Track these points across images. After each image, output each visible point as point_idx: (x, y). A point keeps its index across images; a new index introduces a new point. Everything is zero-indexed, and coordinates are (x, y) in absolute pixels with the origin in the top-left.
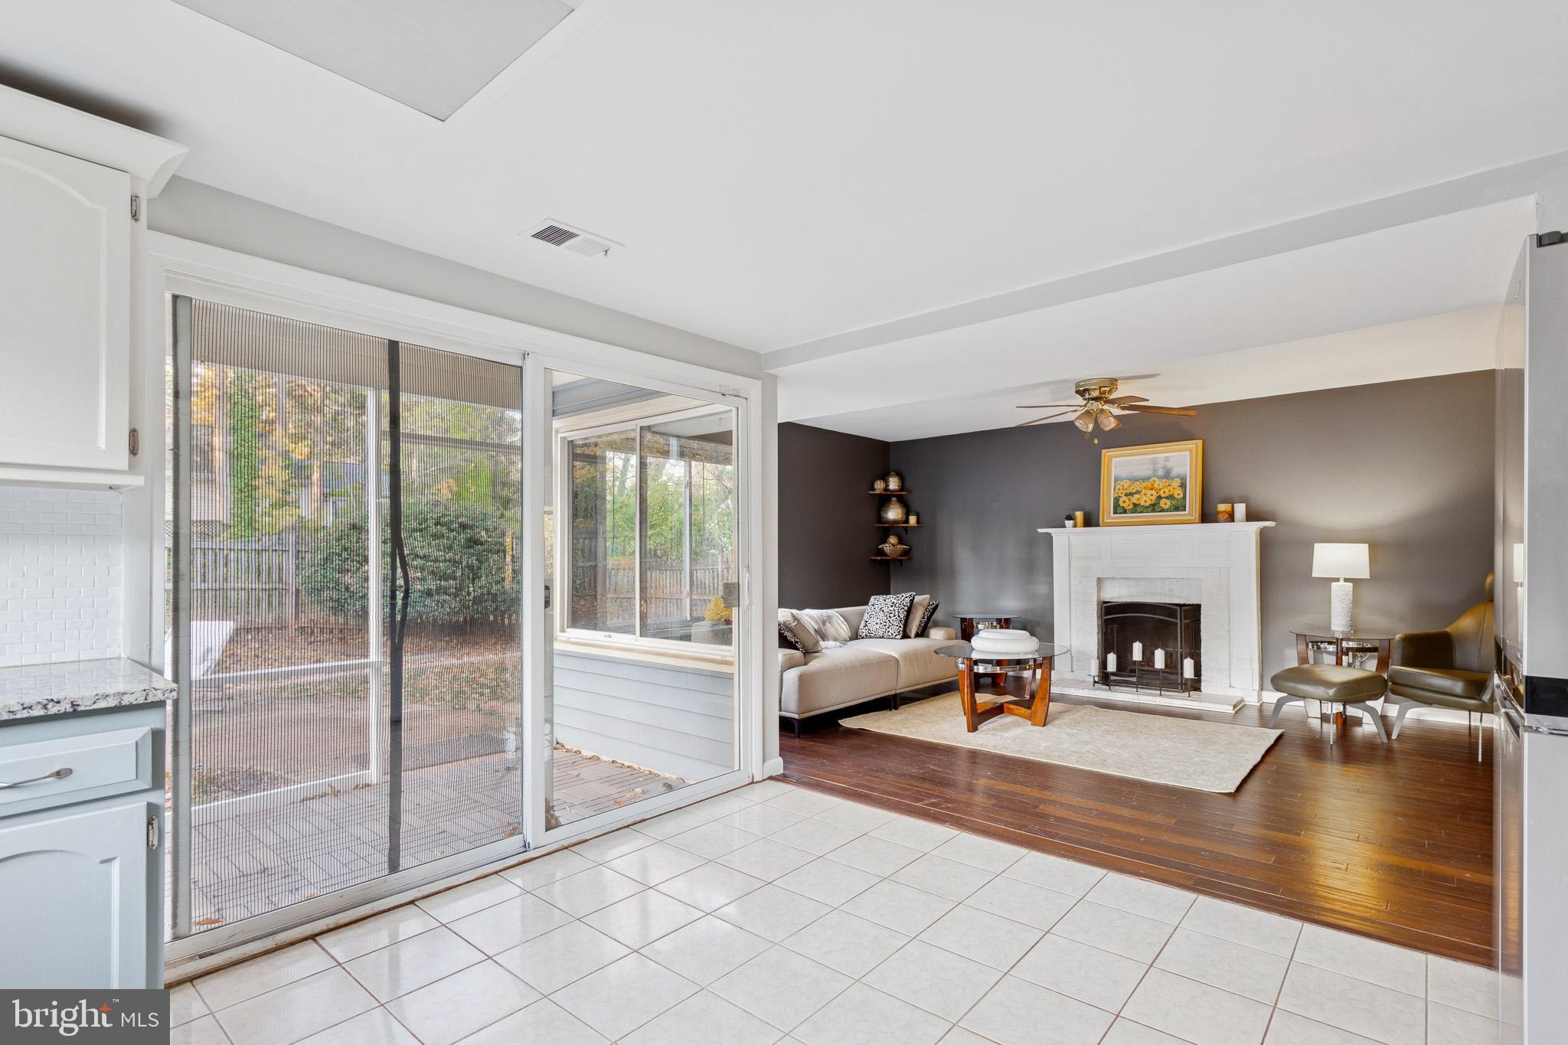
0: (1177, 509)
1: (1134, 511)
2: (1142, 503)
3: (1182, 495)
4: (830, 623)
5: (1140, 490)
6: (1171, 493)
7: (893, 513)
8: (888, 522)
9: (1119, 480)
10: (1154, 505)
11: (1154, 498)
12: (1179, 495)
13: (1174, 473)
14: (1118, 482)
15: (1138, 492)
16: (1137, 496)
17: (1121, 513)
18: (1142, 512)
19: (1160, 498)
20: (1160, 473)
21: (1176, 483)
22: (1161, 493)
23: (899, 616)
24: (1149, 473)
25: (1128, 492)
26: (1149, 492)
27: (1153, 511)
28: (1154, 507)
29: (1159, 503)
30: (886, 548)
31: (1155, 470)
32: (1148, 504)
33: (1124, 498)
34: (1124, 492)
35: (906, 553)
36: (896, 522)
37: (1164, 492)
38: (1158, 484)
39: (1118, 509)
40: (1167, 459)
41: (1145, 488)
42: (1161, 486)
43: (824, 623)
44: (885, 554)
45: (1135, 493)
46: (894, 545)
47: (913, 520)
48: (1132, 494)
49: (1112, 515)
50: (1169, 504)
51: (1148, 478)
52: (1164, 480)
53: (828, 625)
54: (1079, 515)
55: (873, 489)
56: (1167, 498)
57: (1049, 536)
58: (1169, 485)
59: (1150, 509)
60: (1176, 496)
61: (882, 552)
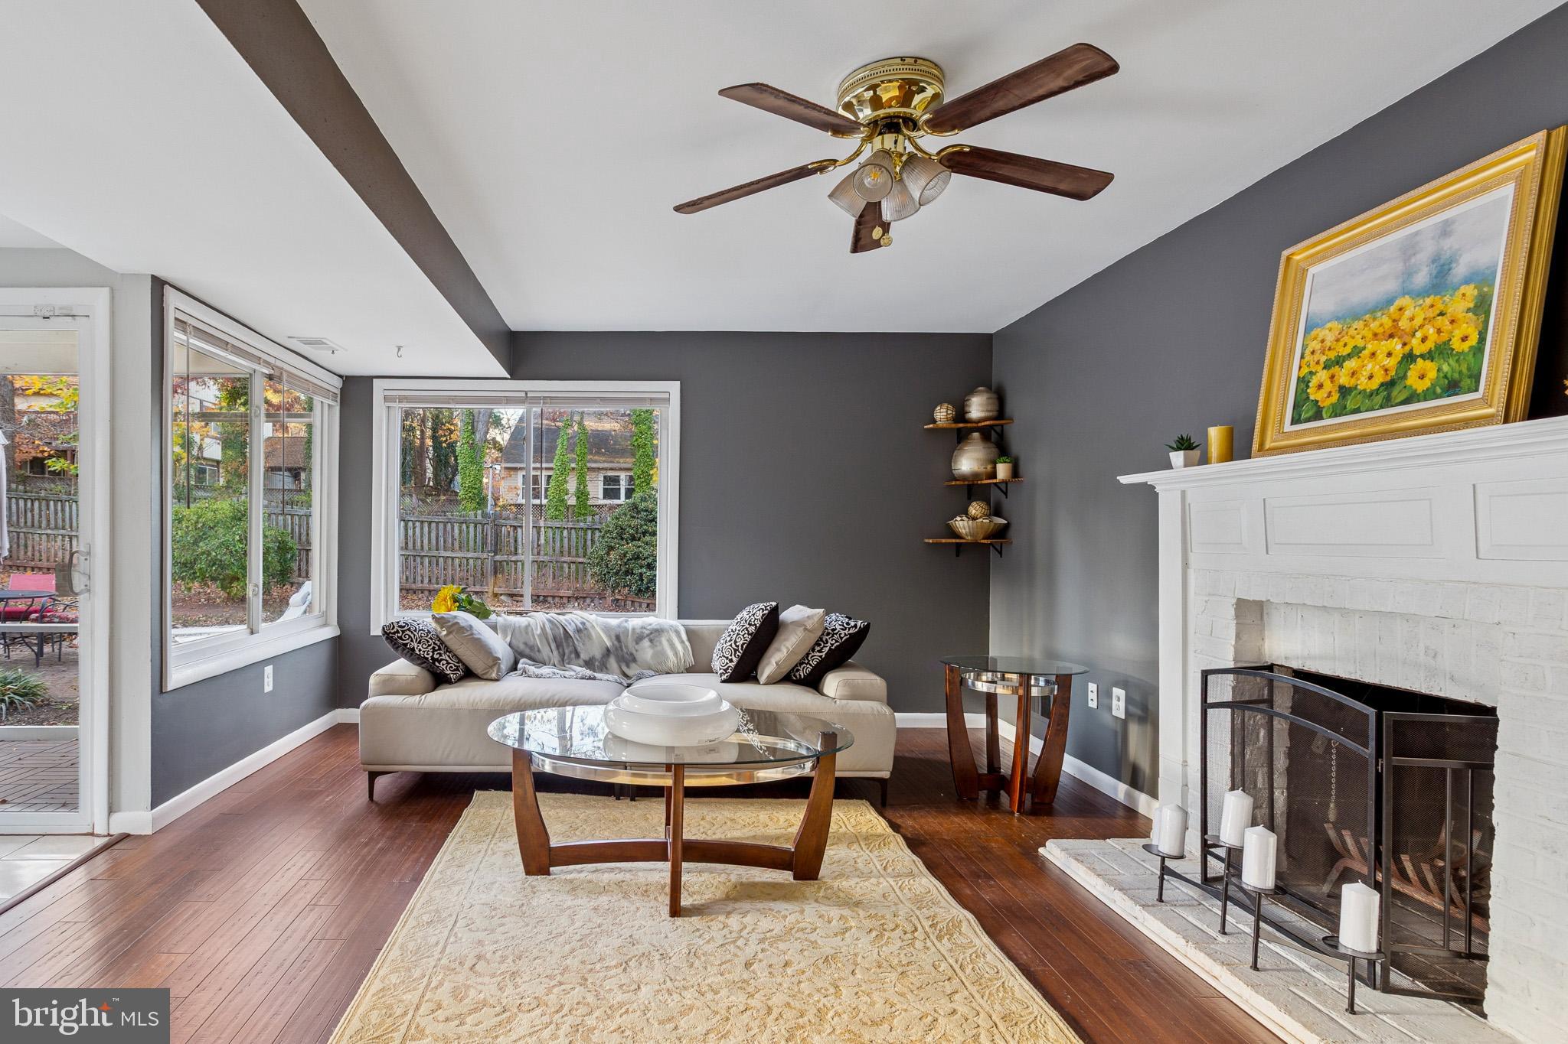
0: (1452, 387)
1: (1339, 410)
2: (1364, 384)
3: (1474, 340)
4: (651, 641)
5: (1360, 343)
6: (1444, 337)
7: (968, 462)
8: (964, 478)
9: (1317, 326)
10: (1389, 385)
11: (1392, 363)
12: (1464, 339)
13: (1460, 270)
14: (1314, 333)
15: (1357, 352)
16: (1348, 365)
17: (1308, 420)
18: (1357, 411)
19: (1410, 358)
20: (1422, 278)
21: (1460, 303)
22: (1415, 342)
23: (735, 642)
24: (1391, 286)
25: (1332, 355)
26: (1386, 345)
27: (1387, 403)
28: (1390, 391)
29: (1405, 377)
30: (962, 524)
31: (1409, 274)
32: (1374, 385)
33: (1323, 376)
34: (1323, 359)
35: (1001, 533)
36: (976, 476)
37: (1424, 340)
38: (1413, 311)
39: (1306, 409)
40: (1445, 230)
41: (1375, 335)
42: (1418, 321)
43: (639, 639)
44: (957, 536)
45: (1349, 356)
46: (974, 519)
47: (1003, 471)
48: (1339, 361)
49: (1288, 427)
50: (1432, 374)
51: (1390, 302)
52: (1428, 301)
53: (646, 643)
54: (1215, 435)
55: (934, 421)
56: (1429, 356)
57: (1149, 494)
58: (1442, 314)
59: (1378, 399)
60: (1457, 345)
61: (955, 534)
